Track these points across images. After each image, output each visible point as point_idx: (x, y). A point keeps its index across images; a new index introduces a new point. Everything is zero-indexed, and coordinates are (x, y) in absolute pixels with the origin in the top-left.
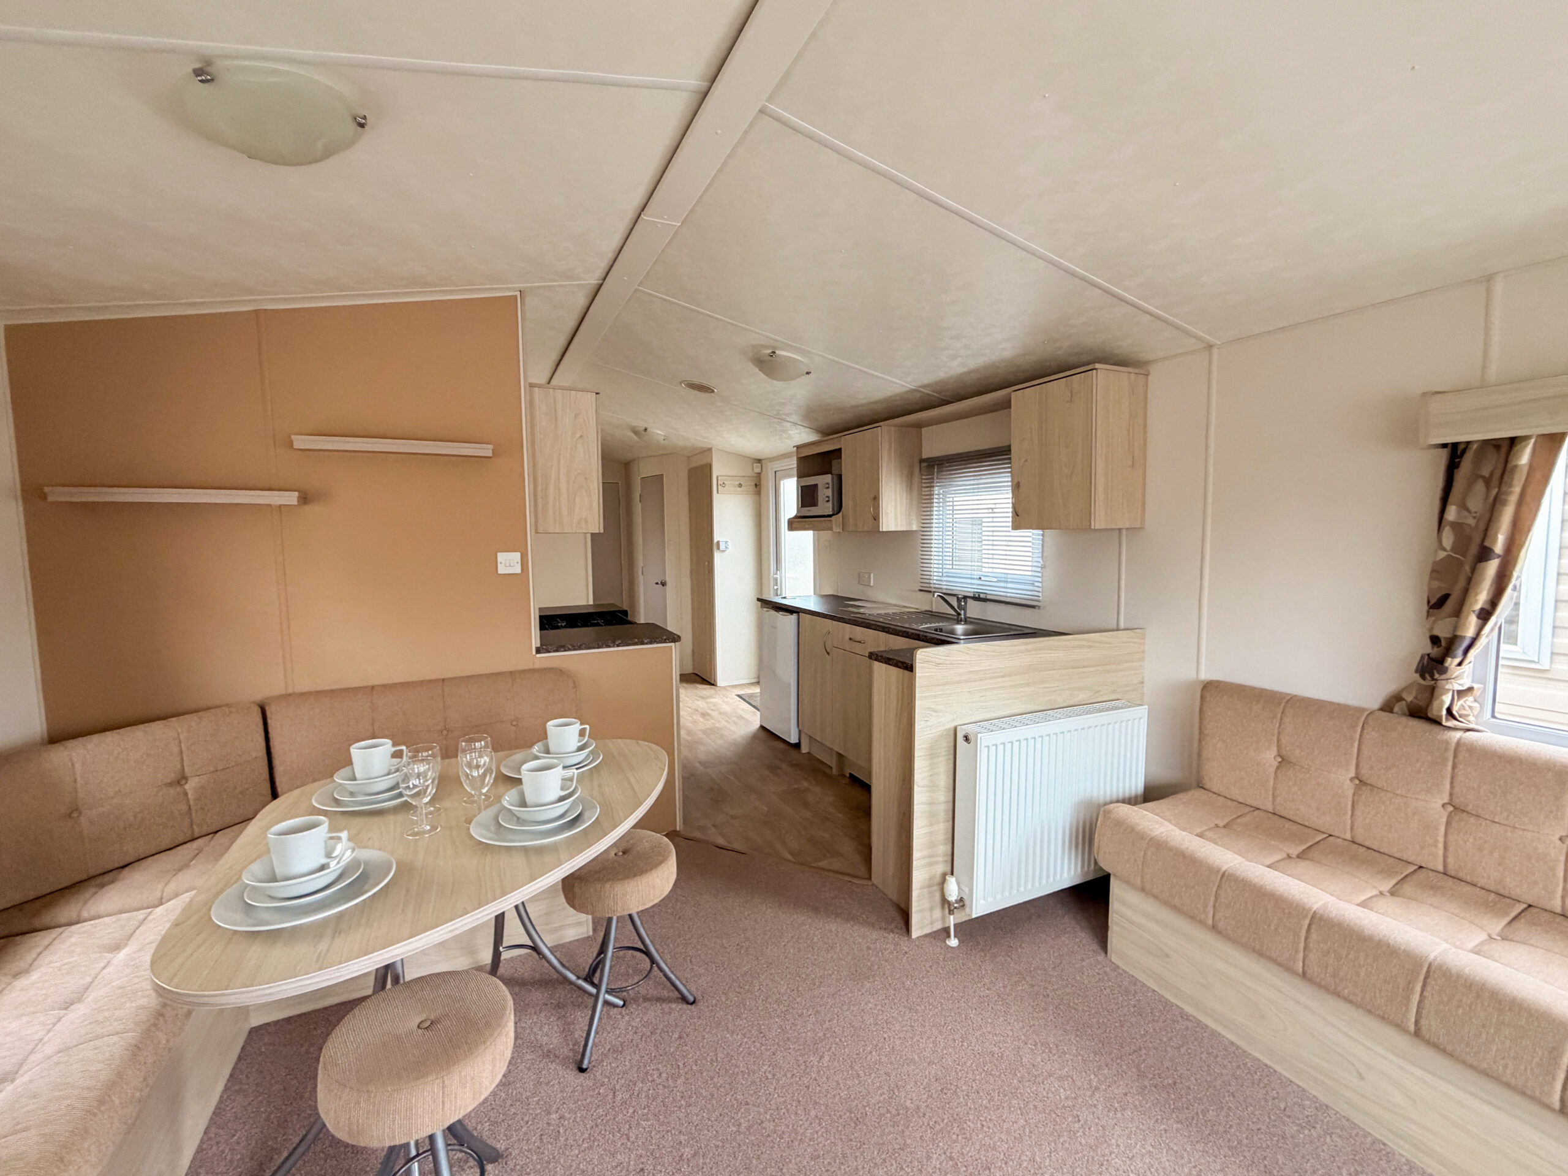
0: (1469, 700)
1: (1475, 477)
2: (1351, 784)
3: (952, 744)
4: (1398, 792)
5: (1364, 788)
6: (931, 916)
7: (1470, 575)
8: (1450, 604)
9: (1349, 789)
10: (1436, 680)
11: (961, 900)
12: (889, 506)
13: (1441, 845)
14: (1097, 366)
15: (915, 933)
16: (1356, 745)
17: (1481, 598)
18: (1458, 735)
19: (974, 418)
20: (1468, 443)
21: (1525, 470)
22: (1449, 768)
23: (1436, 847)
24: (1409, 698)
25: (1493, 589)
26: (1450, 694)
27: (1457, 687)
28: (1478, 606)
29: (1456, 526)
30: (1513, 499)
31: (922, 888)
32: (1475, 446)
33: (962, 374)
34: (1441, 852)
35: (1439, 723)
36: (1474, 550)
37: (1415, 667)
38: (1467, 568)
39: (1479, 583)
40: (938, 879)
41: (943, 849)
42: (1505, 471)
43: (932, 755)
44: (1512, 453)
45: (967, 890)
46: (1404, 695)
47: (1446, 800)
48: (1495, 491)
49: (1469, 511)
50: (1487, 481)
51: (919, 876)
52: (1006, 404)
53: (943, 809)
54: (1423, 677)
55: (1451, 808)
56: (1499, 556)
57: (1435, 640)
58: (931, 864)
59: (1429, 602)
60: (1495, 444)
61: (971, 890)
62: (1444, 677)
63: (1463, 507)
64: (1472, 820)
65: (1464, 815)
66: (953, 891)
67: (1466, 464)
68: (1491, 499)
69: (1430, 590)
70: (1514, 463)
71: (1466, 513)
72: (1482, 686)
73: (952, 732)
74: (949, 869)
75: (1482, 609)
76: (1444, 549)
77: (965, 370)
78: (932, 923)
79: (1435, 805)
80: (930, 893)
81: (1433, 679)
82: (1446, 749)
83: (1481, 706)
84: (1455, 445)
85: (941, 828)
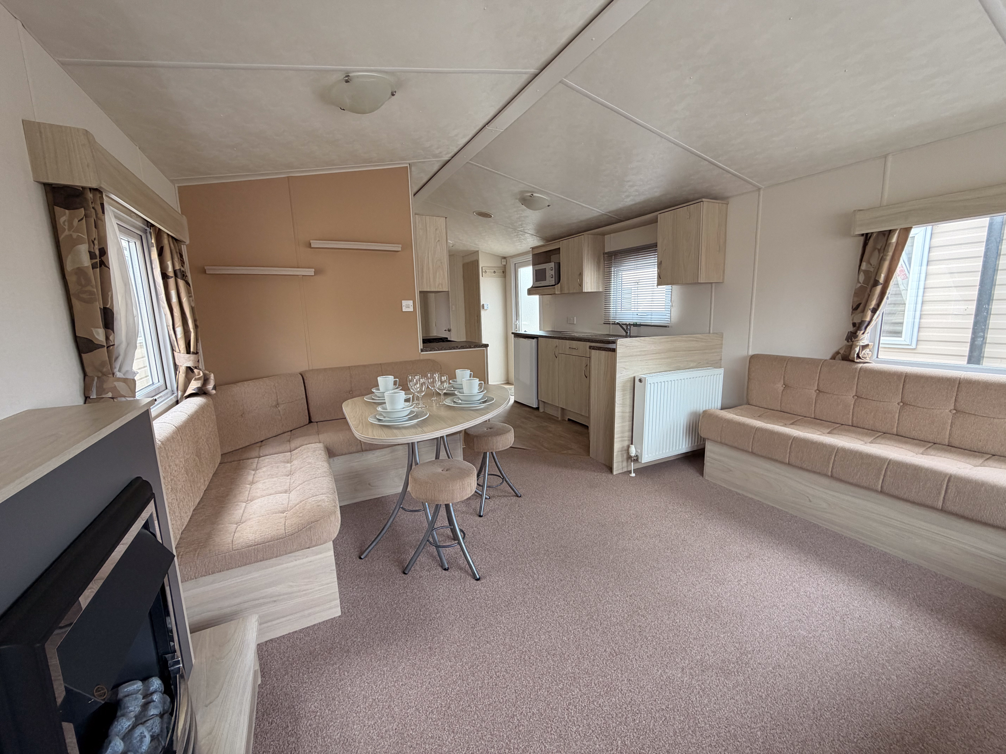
0: (867, 351)
1: (874, 249)
2: (815, 393)
3: (633, 385)
4: (835, 393)
5: (820, 394)
6: (622, 465)
7: (869, 292)
8: (861, 307)
9: (814, 395)
10: (853, 341)
11: (637, 456)
12: (588, 279)
13: (851, 413)
14: (703, 200)
15: (615, 473)
16: (818, 375)
17: (873, 303)
18: (861, 365)
19: (637, 228)
20: (872, 233)
21: (894, 245)
22: (856, 380)
23: (849, 414)
24: (842, 352)
25: (879, 299)
26: (859, 347)
27: (862, 344)
28: (872, 307)
29: (866, 272)
30: (889, 258)
31: (618, 452)
32: (875, 234)
33: (632, 205)
34: (851, 417)
35: (854, 361)
36: (872, 282)
37: (845, 338)
38: (868, 290)
39: (873, 295)
40: (626, 448)
41: (627, 434)
42: (887, 244)
43: (624, 390)
44: (890, 236)
45: (639, 451)
46: (840, 351)
47: (854, 394)
48: (882, 255)
49: (871, 265)
50: (879, 251)
51: (617, 446)
52: (655, 221)
53: (628, 415)
54: (848, 341)
55: (856, 397)
56: (882, 284)
57: (854, 325)
58: (623, 441)
59: (852, 307)
60: (883, 233)
61: (642, 451)
62: (856, 340)
63: (869, 263)
64: (864, 400)
65: (861, 400)
66: (633, 451)
67: (871, 243)
68: (880, 259)
69: (853, 302)
70: (890, 242)
71: (869, 265)
72: (873, 344)
73: (633, 379)
74: (630, 443)
75: (873, 308)
76: (861, 283)
77: (634, 203)
78: (622, 468)
79: (850, 399)
80: (622, 454)
81: (852, 341)
82: (856, 372)
83: (872, 353)
84: (867, 234)
85: (627, 424)
